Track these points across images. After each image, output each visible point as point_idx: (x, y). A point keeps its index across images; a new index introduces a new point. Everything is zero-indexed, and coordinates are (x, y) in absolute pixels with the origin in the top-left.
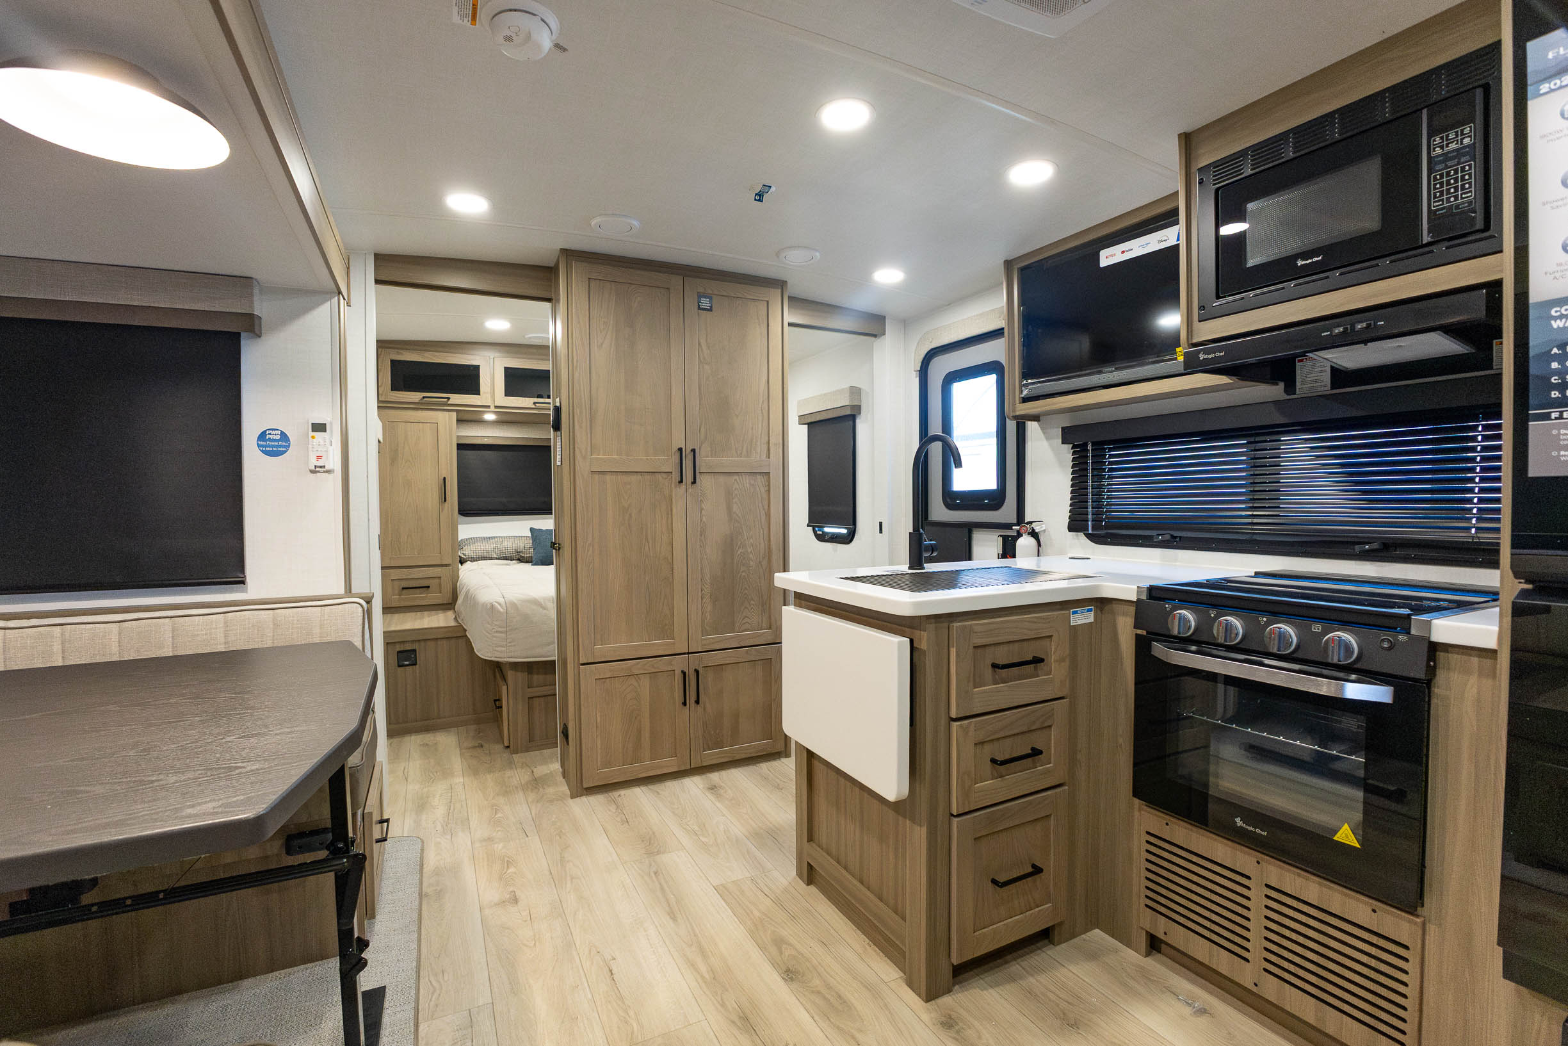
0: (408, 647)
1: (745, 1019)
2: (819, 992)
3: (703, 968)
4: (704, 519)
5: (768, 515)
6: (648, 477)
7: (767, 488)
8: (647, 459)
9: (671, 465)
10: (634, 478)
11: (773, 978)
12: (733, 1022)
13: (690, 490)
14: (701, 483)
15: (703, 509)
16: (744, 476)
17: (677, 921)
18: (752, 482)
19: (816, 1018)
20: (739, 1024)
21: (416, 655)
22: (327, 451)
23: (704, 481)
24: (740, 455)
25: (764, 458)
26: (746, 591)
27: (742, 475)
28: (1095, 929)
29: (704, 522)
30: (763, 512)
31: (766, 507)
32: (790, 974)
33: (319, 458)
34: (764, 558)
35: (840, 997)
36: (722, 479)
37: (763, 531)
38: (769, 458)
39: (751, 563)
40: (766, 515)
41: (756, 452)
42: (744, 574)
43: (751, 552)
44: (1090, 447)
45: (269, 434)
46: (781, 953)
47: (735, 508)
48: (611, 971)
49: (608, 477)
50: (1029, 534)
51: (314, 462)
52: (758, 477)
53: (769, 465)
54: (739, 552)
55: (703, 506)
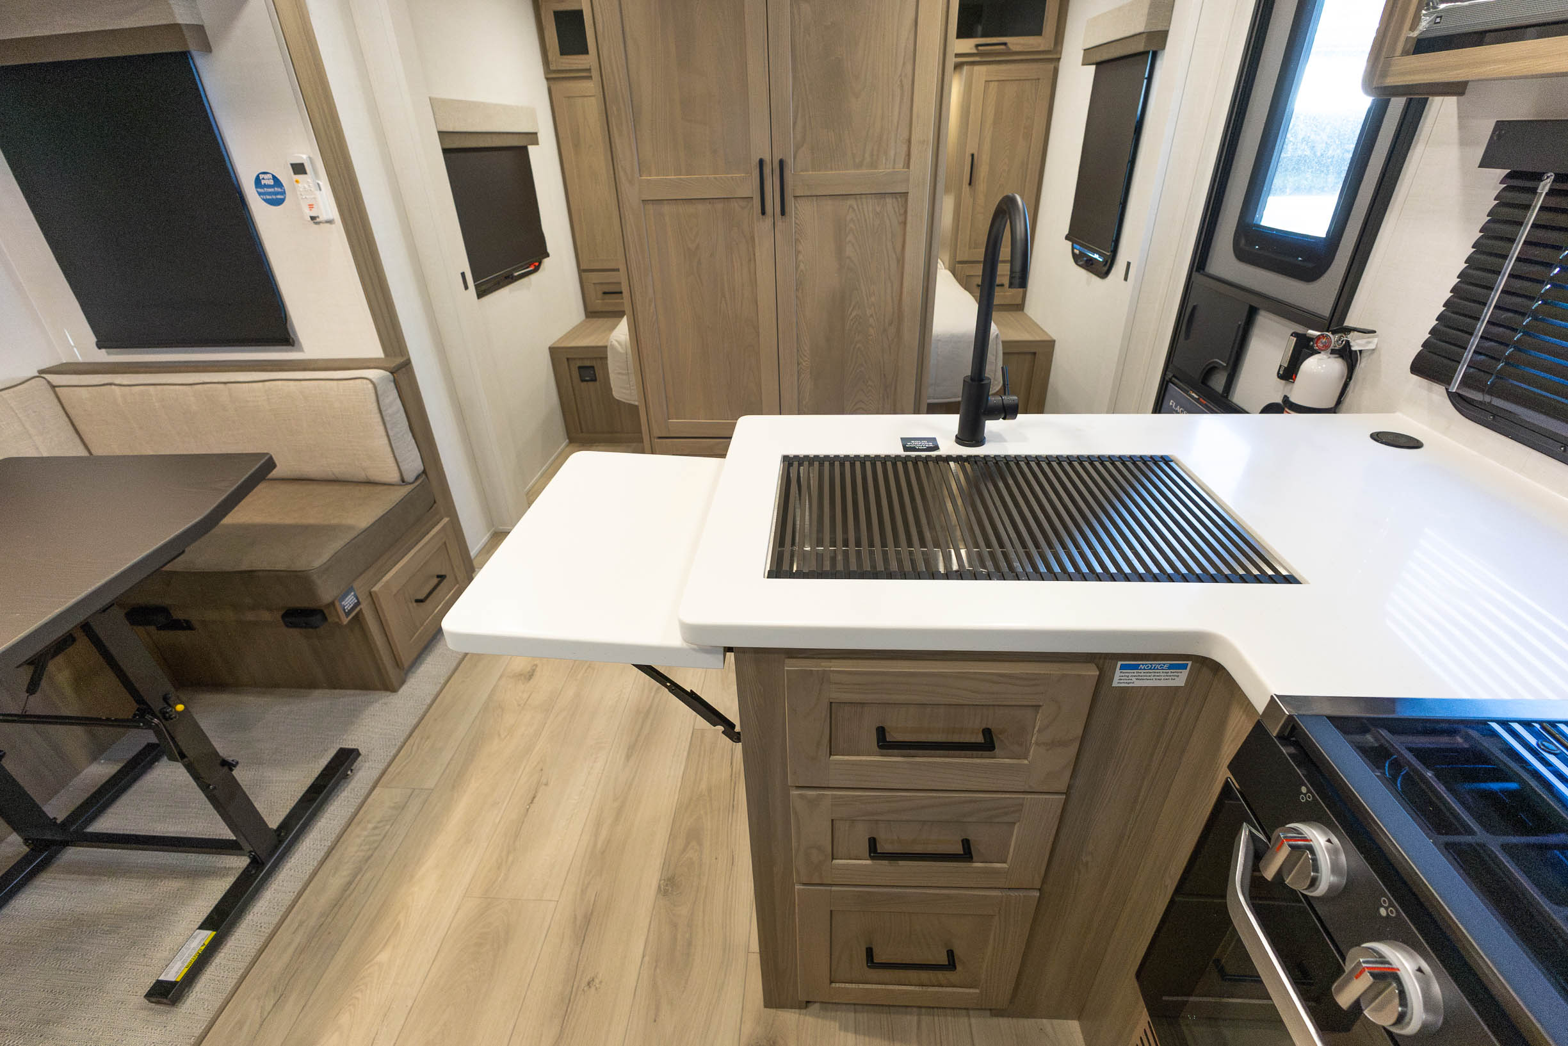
0: (587, 363)
1: (588, 919)
2: (675, 926)
3: (604, 833)
4: (802, 266)
5: (901, 261)
6: (719, 206)
7: (901, 219)
8: (715, 178)
9: (750, 188)
10: (701, 208)
11: (651, 878)
12: (575, 918)
13: (779, 224)
14: (796, 214)
15: (799, 252)
16: (864, 201)
17: (628, 761)
18: (878, 209)
19: (647, 959)
20: (578, 923)
21: (594, 371)
22: (315, 198)
23: (803, 212)
24: (859, 166)
25: (900, 166)
26: (863, 369)
27: (861, 198)
28: (1072, 1019)
29: (802, 271)
30: (894, 256)
31: (899, 249)
32: (670, 886)
33: (311, 206)
34: (890, 324)
35: (690, 944)
36: (828, 206)
37: (892, 286)
38: (908, 167)
39: (871, 331)
40: (898, 261)
41: (886, 159)
42: (858, 345)
43: (872, 316)
44: (1545, 187)
45: (263, 179)
46: (684, 850)
47: (849, 251)
48: (534, 798)
49: (666, 209)
50: (1333, 352)
51: (308, 213)
52: (889, 200)
53: (908, 180)
54: (854, 314)
55: (800, 248)
